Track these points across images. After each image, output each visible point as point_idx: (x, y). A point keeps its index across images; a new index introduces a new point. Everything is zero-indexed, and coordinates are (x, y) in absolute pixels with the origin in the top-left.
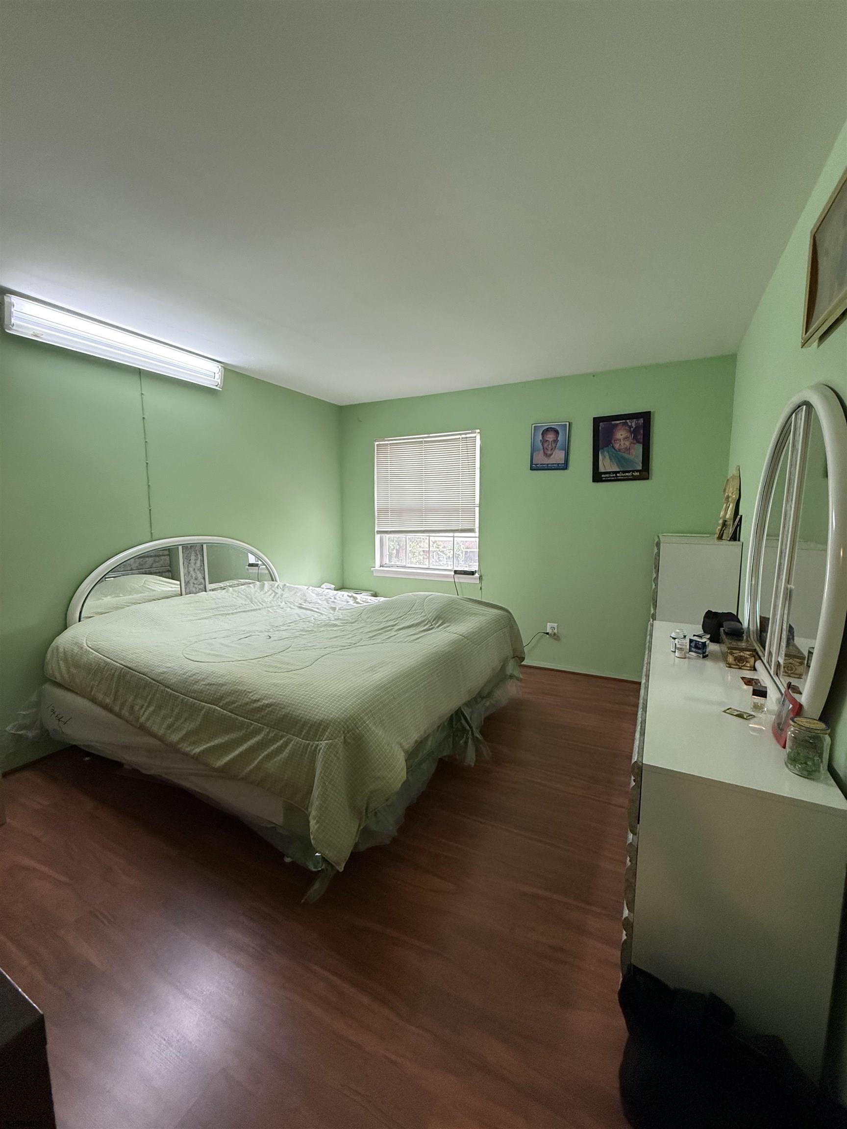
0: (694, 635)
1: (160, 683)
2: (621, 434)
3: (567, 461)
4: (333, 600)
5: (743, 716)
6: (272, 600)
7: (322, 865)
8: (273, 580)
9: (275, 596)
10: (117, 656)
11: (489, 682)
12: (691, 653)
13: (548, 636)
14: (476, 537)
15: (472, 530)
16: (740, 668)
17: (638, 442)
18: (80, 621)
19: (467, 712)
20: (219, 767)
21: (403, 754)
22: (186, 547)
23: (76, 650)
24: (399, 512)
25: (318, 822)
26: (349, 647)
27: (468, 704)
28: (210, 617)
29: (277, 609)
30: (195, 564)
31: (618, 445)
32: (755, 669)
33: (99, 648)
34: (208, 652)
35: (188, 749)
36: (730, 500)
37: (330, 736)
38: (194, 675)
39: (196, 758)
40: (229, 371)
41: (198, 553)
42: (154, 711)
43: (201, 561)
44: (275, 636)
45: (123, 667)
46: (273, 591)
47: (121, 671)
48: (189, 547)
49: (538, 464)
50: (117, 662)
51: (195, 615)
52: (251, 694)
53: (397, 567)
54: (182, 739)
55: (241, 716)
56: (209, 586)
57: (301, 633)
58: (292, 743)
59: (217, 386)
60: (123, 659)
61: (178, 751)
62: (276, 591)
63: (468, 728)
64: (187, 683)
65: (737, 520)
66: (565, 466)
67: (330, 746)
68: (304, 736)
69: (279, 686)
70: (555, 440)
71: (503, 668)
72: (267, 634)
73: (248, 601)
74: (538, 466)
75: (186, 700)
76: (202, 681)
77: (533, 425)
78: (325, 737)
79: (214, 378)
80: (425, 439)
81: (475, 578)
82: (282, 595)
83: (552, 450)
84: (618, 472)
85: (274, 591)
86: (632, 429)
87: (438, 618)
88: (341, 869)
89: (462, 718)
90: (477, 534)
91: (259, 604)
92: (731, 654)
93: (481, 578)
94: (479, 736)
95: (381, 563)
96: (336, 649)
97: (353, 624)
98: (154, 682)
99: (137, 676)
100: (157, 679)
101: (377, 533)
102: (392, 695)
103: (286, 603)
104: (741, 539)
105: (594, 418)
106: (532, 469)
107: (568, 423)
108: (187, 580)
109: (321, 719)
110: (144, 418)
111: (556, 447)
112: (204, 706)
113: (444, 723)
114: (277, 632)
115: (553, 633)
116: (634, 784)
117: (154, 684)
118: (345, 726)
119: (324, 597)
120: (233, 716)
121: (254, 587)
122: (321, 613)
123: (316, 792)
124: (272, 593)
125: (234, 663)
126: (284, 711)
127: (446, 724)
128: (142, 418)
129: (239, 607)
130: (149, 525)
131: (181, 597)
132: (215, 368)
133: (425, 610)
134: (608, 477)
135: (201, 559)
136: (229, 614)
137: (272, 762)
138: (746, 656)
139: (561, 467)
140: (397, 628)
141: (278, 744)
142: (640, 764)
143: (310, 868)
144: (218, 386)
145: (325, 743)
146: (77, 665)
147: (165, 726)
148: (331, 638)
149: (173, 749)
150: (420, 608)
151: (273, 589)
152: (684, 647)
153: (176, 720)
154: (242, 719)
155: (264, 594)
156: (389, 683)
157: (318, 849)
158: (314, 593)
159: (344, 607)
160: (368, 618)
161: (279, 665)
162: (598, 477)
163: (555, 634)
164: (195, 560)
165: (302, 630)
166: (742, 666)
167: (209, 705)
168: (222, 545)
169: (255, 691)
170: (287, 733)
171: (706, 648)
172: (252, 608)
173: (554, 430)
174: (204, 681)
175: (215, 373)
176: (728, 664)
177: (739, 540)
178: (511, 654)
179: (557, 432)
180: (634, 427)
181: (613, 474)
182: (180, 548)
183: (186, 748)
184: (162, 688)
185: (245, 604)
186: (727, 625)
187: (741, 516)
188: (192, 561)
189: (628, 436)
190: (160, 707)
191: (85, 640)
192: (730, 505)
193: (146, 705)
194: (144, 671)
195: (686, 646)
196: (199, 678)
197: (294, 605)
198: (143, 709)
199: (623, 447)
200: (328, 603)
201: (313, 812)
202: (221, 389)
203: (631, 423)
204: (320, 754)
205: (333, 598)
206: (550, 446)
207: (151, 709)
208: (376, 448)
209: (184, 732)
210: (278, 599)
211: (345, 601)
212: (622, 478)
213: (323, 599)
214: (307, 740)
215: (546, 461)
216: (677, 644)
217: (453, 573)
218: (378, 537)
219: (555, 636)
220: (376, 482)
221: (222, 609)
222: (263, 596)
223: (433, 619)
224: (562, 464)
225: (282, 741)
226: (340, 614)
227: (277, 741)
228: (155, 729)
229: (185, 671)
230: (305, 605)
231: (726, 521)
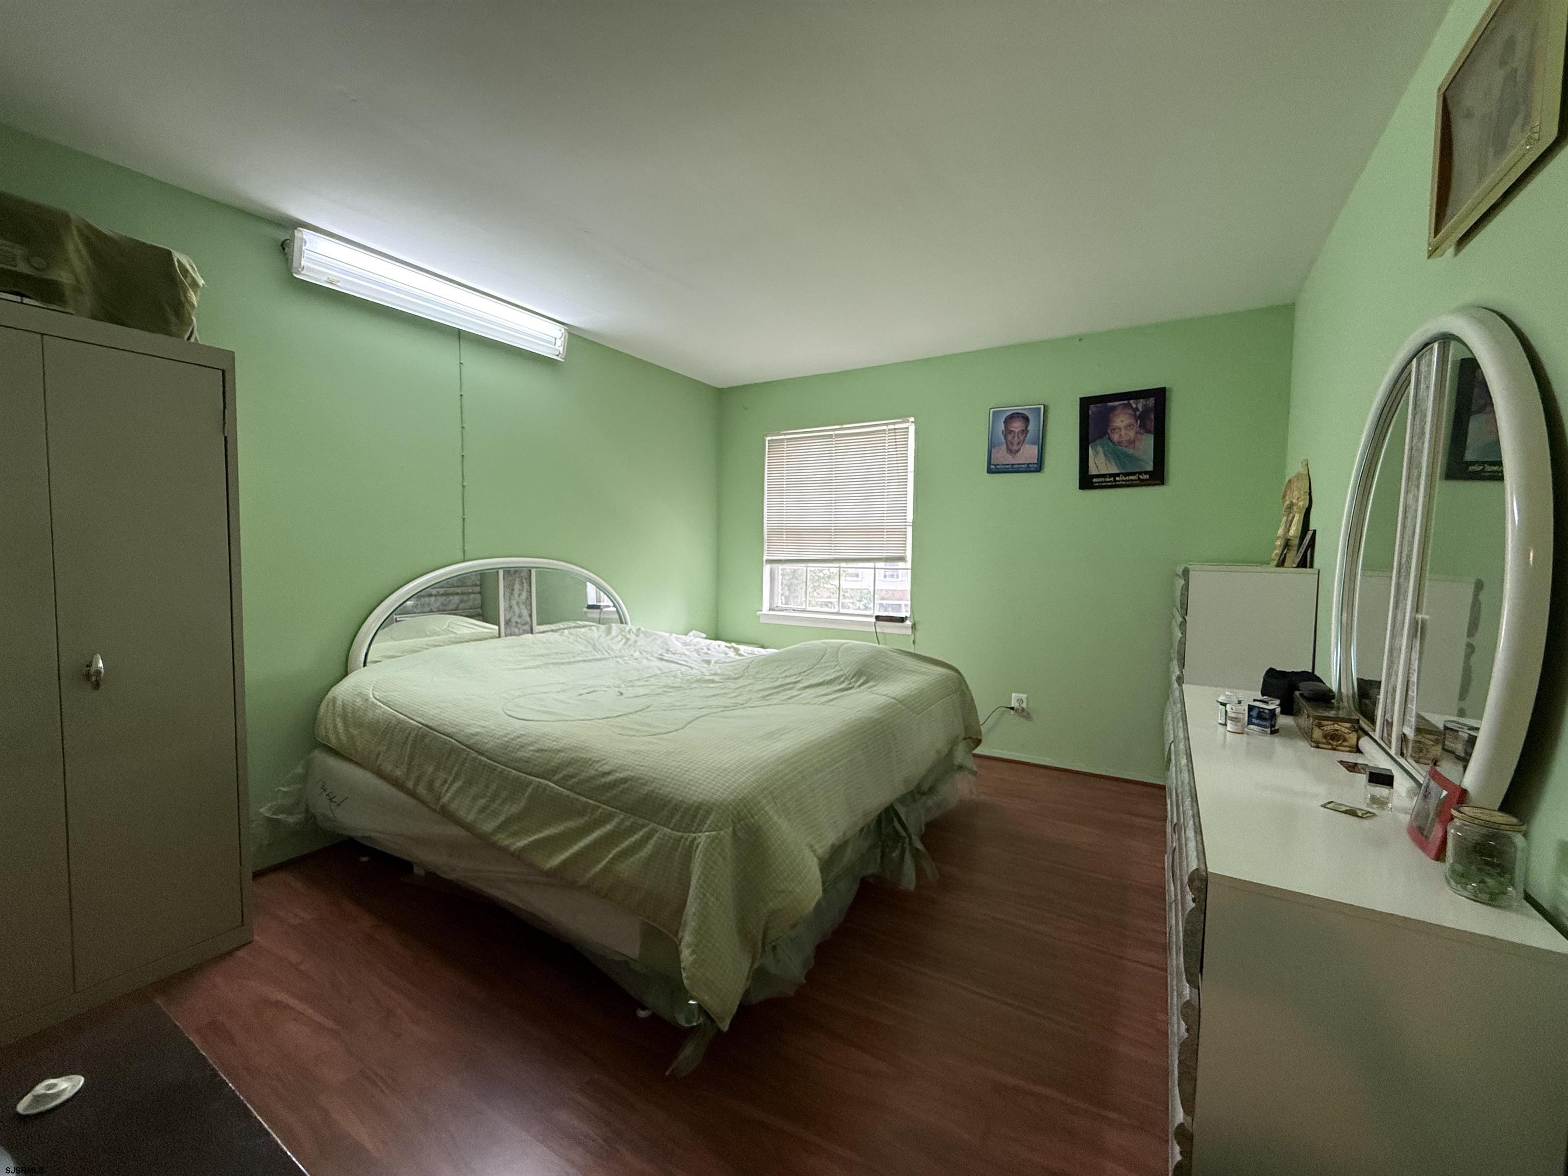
0: (1255, 700)
1: (471, 749)
2: (1122, 421)
3: (1041, 461)
4: (705, 650)
5: (1357, 813)
6: (623, 648)
7: (699, 1018)
8: (622, 622)
9: (626, 643)
10: (413, 710)
11: (930, 770)
12: (1251, 726)
13: (1012, 712)
14: (907, 569)
15: (902, 559)
16: (1334, 749)
17: (1148, 432)
18: (365, 665)
19: (902, 811)
20: (551, 868)
21: (816, 860)
22: (508, 572)
23: (359, 702)
24: (796, 533)
25: (693, 952)
26: (734, 708)
27: (902, 800)
28: (538, 666)
29: (630, 660)
30: (520, 595)
31: (1118, 436)
32: (1358, 751)
33: (390, 701)
34: (539, 708)
35: (506, 843)
36: (1295, 508)
37: (713, 825)
38: (519, 737)
39: (518, 856)
40: (574, 336)
41: (524, 581)
42: (461, 788)
43: (527, 592)
44: (629, 692)
45: (420, 725)
46: (623, 635)
47: (419, 731)
48: (512, 572)
49: (998, 465)
50: (412, 719)
51: (519, 663)
52: (599, 764)
53: (794, 610)
54: (501, 828)
55: (583, 796)
56: (537, 628)
57: (665, 689)
58: (657, 835)
59: (558, 355)
60: (422, 716)
61: (494, 846)
62: (628, 636)
63: (904, 834)
64: (509, 749)
65: (1308, 537)
66: (1038, 467)
67: (713, 840)
68: (675, 825)
69: (638, 754)
70: (1023, 431)
71: (951, 753)
72: (617, 690)
73: (590, 648)
74: (998, 467)
75: (506, 772)
76: (529, 745)
77: (992, 410)
78: (706, 826)
79: (555, 345)
80: (837, 432)
81: (907, 627)
82: (636, 642)
83: (1018, 444)
84: (1118, 475)
85: (625, 637)
86: (1138, 413)
87: (859, 674)
88: (725, 1026)
89: (895, 819)
90: (909, 565)
91: (604, 652)
92: (1319, 727)
93: (914, 627)
94: (920, 846)
95: (771, 605)
96: (715, 710)
97: (736, 681)
98: (462, 747)
99: (440, 739)
100: (467, 743)
101: (766, 563)
102: (800, 772)
103: (641, 653)
104: (1316, 564)
105: (1081, 399)
106: (990, 471)
107: (1042, 407)
108: (508, 618)
109: (700, 800)
110: (461, 395)
111: (1024, 440)
112: (532, 780)
113: (869, 825)
114: (630, 688)
115: (1021, 709)
116: (1194, 905)
117: (463, 750)
118: (735, 812)
119: (693, 648)
120: (572, 795)
121: (598, 630)
122: (690, 667)
123: (691, 908)
124: (622, 639)
125: (573, 723)
126: (647, 788)
127: (872, 826)
128: (459, 395)
129: (578, 654)
130: (461, 538)
131: (498, 639)
132: (557, 332)
133: (841, 663)
134: (1103, 482)
135: (527, 589)
136: (563, 664)
137: (627, 862)
138: (1343, 729)
139: (1034, 469)
140: (800, 685)
141: (636, 837)
142: (1204, 874)
143: (679, 1022)
144: (560, 355)
145: (707, 836)
146: (359, 724)
147: (475, 810)
148: (708, 697)
149: (485, 842)
150: (832, 660)
151: (623, 634)
152: (1241, 716)
153: (493, 800)
154: (585, 799)
155: (612, 639)
156: (796, 756)
157: (694, 993)
158: (679, 642)
159: (723, 660)
160: (757, 673)
161: (635, 727)
162: (1087, 481)
163: (1023, 709)
164: (520, 590)
165: (665, 687)
166: (1337, 746)
167: (538, 779)
168: (557, 571)
169: (604, 759)
170: (650, 820)
171: (1276, 719)
172: (595, 657)
173: (1023, 417)
174: (532, 746)
175: (556, 339)
176: (1315, 742)
177: (1312, 566)
178: (963, 735)
179: (1026, 419)
180: (1141, 409)
181: (1110, 477)
182: (501, 573)
183: (504, 840)
184: (474, 754)
185: (586, 652)
186: (1306, 687)
187: (1315, 531)
188: (516, 592)
189: (1133, 423)
190: (469, 783)
191: (371, 691)
192: (1293, 517)
193: (451, 778)
194: (449, 732)
195: (1244, 714)
196: (525, 742)
197: (652, 656)
198: (447, 786)
199: (1125, 438)
200: (699, 655)
201: (687, 937)
202: (563, 361)
203: (1136, 404)
204: (698, 851)
205: (705, 648)
206: (1016, 439)
207: (458, 784)
208: (767, 445)
209: (502, 818)
210: (630, 646)
211: (721, 653)
212: (1124, 483)
213: (692, 649)
214: (678, 831)
215: (1010, 460)
216: (1229, 712)
217: (874, 620)
218: (767, 568)
219: (1023, 713)
220: (766, 492)
221: (555, 656)
222: (610, 642)
223: (851, 676)
224: (1034, 464)
225: (641, 833)
226: (717, 667)
227: (635, 833)
228: (462, 813)
229: (506, 732)
230: (667, 656)
231: (1289, 540)
